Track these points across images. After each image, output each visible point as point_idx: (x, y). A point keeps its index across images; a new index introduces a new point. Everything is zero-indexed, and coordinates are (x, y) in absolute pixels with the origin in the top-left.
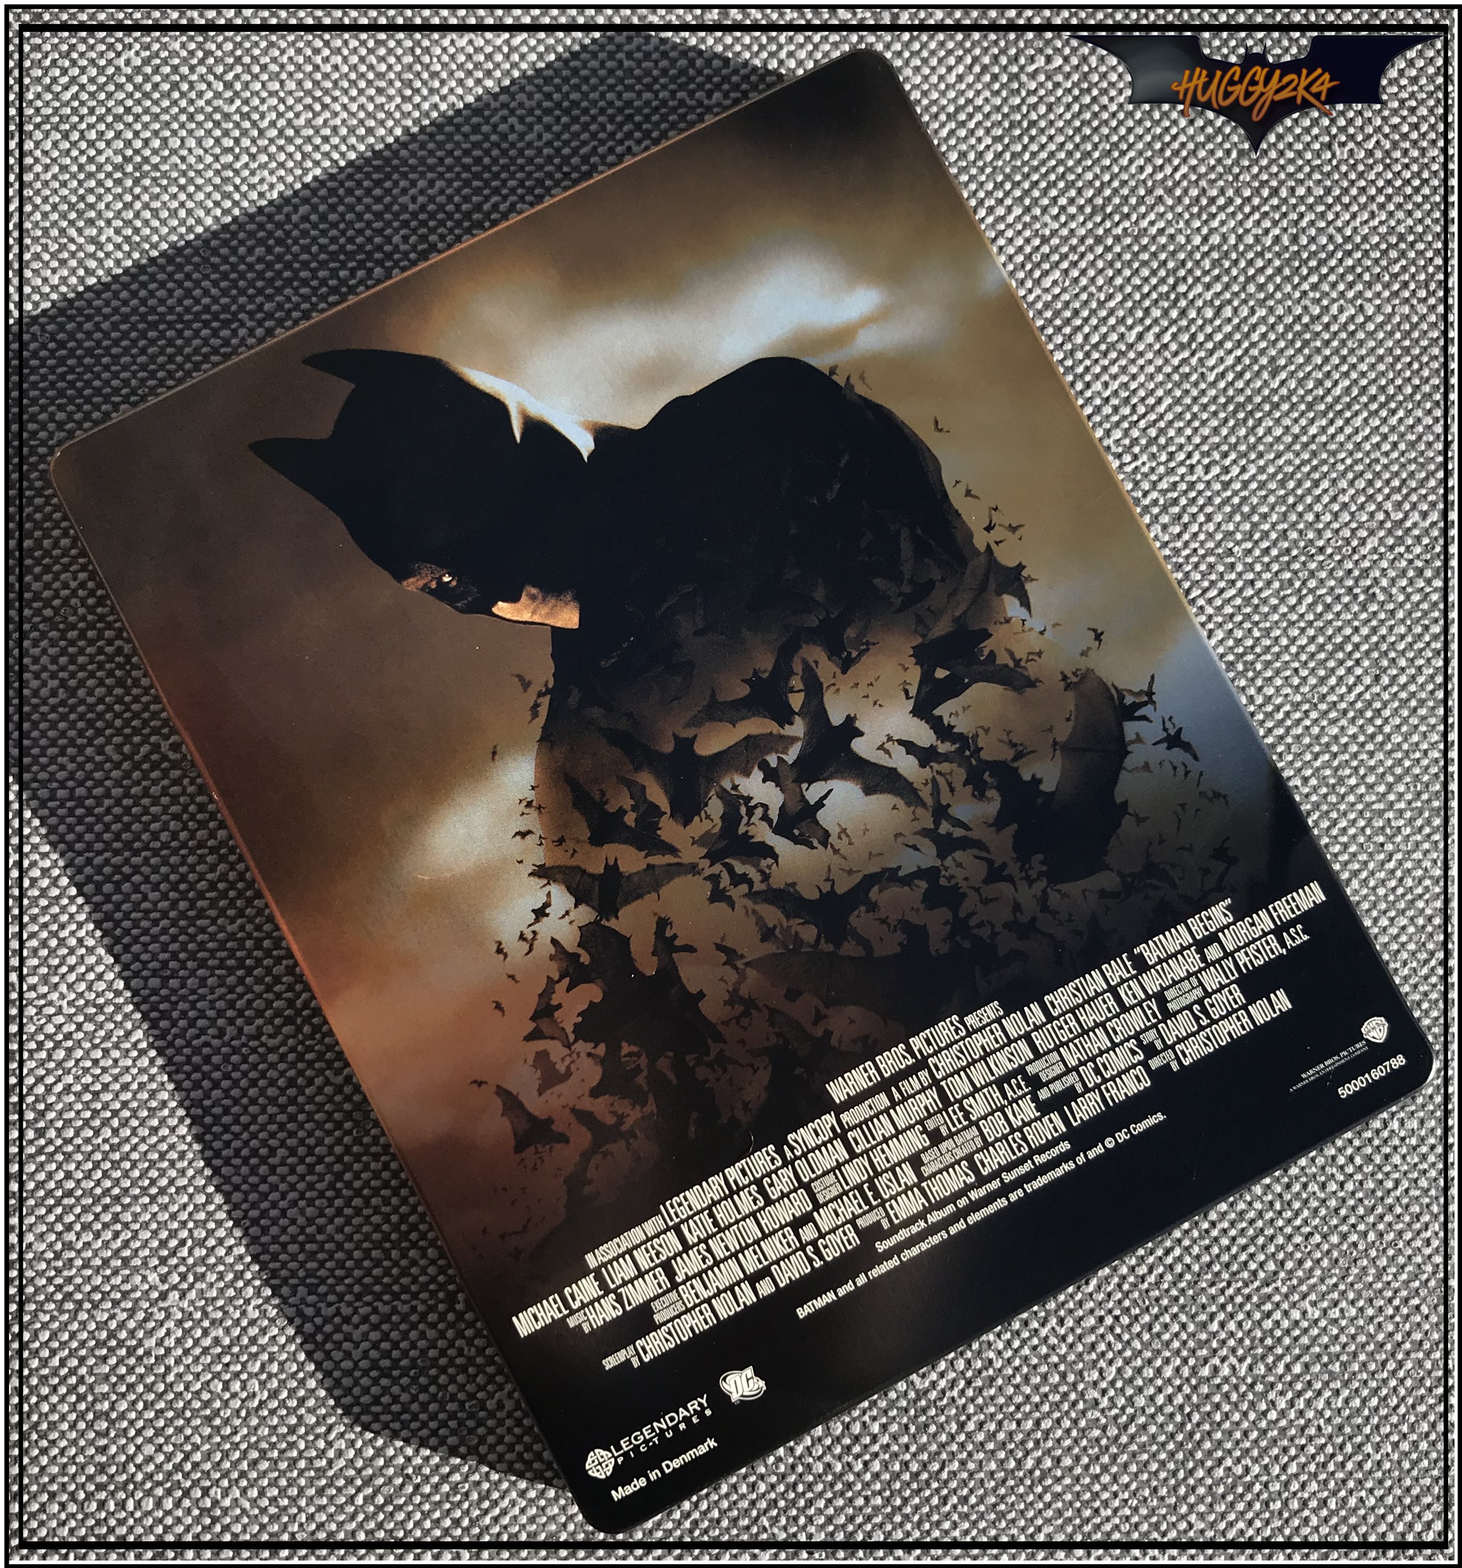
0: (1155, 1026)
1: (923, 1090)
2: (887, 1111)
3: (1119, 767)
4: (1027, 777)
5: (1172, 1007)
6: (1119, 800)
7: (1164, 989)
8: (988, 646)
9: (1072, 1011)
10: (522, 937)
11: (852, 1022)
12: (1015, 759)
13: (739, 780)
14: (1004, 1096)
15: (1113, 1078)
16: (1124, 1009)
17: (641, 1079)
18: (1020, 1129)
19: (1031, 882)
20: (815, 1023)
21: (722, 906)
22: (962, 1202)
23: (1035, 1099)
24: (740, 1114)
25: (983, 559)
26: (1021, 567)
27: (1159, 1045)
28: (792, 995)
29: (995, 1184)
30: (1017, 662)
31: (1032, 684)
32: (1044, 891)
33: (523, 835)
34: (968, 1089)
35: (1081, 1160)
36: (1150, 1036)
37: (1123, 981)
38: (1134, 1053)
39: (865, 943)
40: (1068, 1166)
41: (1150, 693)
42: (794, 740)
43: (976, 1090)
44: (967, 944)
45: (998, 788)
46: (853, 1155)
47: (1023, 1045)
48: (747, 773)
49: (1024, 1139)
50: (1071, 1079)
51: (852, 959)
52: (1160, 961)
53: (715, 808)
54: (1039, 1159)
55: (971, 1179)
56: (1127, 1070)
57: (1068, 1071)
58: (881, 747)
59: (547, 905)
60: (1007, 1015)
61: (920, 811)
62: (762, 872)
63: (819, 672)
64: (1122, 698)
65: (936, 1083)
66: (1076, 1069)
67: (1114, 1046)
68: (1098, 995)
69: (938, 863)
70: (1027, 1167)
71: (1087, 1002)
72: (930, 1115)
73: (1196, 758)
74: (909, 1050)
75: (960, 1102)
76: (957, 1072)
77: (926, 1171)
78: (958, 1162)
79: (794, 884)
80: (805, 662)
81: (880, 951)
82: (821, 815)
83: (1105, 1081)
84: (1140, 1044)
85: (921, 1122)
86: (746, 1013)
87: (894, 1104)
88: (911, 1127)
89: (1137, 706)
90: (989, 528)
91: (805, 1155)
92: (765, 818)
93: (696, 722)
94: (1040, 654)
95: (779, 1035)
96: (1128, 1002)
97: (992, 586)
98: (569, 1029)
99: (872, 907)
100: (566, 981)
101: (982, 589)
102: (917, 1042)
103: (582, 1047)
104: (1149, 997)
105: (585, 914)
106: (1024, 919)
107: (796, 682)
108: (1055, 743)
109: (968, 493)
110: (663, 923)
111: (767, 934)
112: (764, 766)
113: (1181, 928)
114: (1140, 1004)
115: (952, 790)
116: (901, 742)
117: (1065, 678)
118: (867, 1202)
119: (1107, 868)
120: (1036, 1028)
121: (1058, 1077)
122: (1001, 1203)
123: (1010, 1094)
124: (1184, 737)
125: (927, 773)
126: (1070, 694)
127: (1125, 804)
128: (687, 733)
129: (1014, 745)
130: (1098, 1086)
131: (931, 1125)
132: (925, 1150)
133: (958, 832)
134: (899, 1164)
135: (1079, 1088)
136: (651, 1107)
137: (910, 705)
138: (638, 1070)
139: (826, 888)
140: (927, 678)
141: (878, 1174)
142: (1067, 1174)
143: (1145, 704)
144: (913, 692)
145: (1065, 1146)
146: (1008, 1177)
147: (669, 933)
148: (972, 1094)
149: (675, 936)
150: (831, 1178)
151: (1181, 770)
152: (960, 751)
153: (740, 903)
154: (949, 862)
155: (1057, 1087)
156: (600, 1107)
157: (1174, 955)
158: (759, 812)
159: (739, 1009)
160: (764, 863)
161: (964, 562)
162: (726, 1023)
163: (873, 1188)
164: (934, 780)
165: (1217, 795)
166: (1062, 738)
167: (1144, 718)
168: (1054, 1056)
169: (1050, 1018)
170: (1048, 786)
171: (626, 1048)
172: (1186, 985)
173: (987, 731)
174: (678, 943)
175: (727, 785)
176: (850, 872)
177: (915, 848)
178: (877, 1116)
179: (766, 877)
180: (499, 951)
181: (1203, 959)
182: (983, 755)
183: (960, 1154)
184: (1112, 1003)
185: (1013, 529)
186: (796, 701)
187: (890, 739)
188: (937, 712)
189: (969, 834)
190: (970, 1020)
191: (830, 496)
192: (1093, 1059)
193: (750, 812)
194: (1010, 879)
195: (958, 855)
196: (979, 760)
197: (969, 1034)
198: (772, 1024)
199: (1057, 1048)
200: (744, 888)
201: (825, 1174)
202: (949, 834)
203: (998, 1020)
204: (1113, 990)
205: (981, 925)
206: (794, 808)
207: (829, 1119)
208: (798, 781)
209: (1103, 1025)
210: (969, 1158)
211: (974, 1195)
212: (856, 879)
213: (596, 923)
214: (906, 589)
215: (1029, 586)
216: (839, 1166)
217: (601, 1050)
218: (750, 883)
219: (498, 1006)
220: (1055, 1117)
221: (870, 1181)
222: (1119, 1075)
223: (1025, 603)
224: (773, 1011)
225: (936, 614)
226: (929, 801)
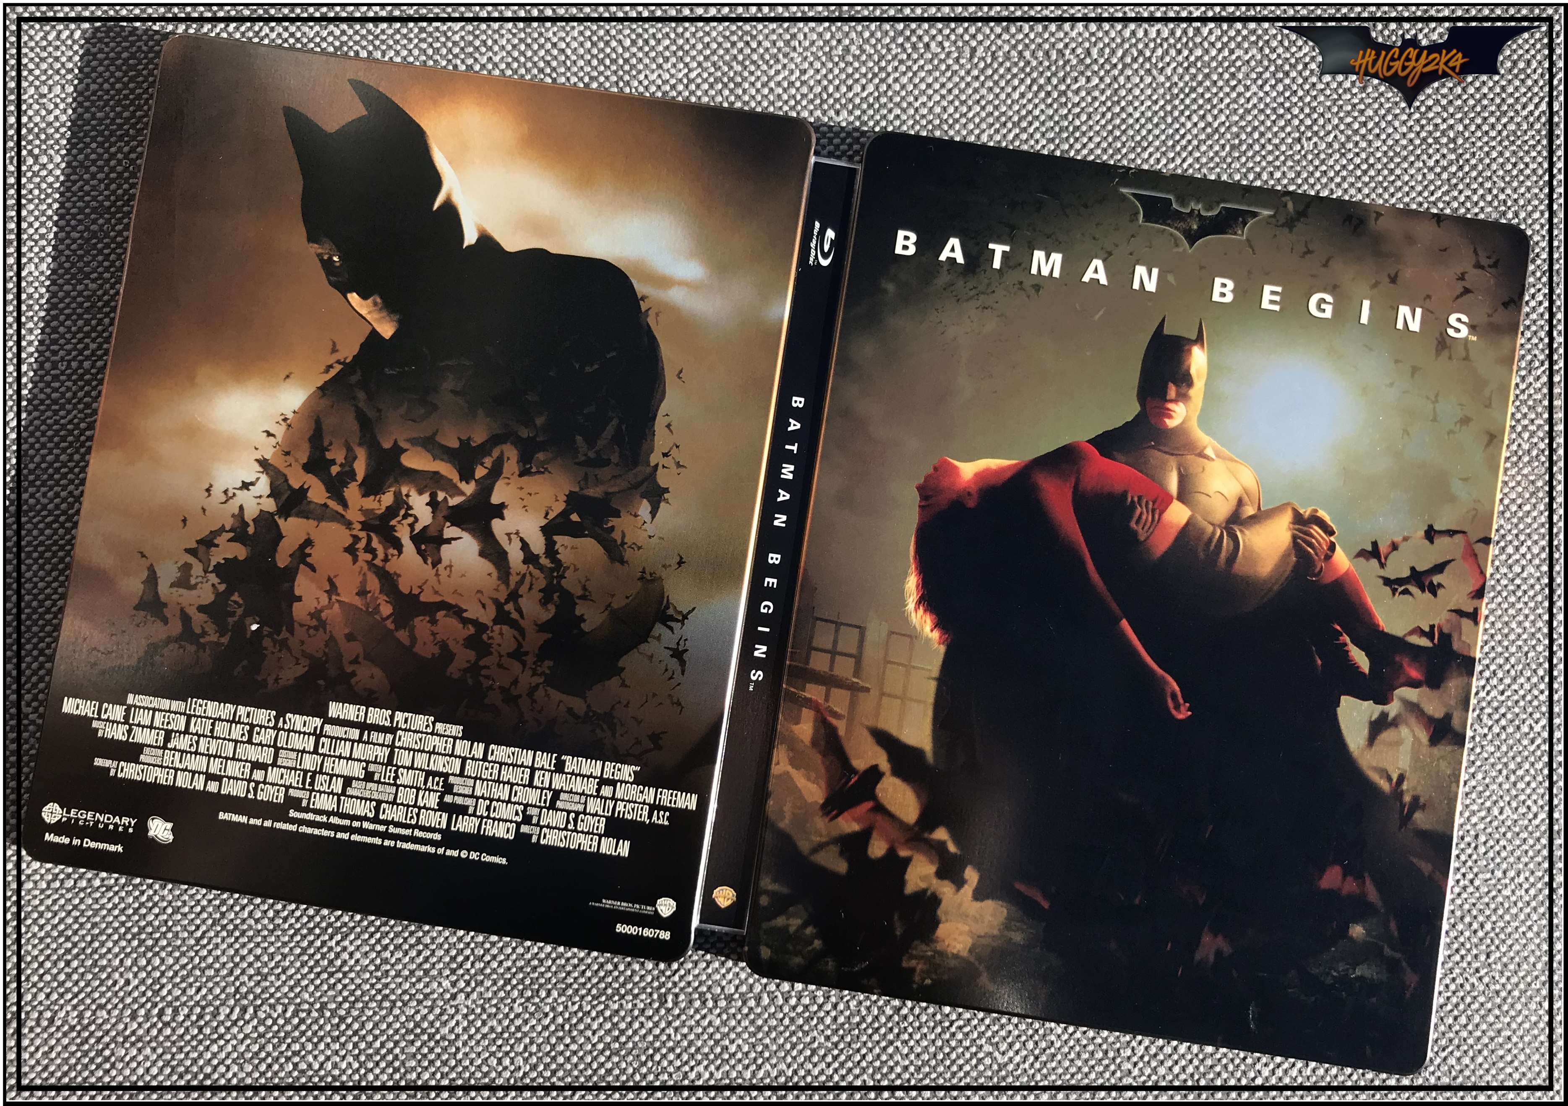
0: (541, 808)
1: (383, 745)
2: (353, 741)
3: (635, 646)
4: (578, 612)
5: (559, 804)
6: (621, 664)
7: (562, 790)
8: (613, 522)
9: (501, 764)
10: (226, 492)
11: (372, 677)
12: (580, 598)
13: (413, 493)
14: (425, 783)
15: (494, 819)
16: (531, 785)
17: (231, 620)
18: (420, 808)
19: (535, 673)
20: (351, 663)
21: (349, 558)
22: (356, 824)
23: (441, 798)
24: (270, 680)
25: (648, 470)
26: (667, 491)
27: (535, 820)
28: (350, 637)
29: (382, 828)
30: (623, 543)
31: (622, 562)
32: (538, 685)
33: (269, 434)
34: (408, 763)
35: (441, 851)
36: (534, 812)
37: (542, 769)
38: (517, 814)
39: (413, 639)
40: (431, 849)
41: (685, 617)
42: (462, 493)
43: (412, 768)
44: (470, 682)
45: (557, 607)
46: (315, 752)
47: (458, 762)
48: (420, 493)
49: (418, 815)
50: (470, 802)
51: (398, 641)
52: (572, 774)
53: (388, 499)
54: (418, 833)
55: (371, 815)
56: (506, 821)
57: (472, 796)
58: (508, 535)
59: (252, 484)
60: (462, 738)
61: (503, 587)
62: (386, 555)
63: (506, 466)
64: (667, 607)
65: (392, 747)
66: (477, 798)
67: (509, 801)
68: (522, 766)
69: (490, 624)
70: (408, 832)
71: (514, 765)
72: (375, 762)
73: (682, 673)
74: (392, 717)
75: (398, 767)
76: (410, 750)
77: (350, 791)
78: (371, 800)
79: (399, 576)
80: (502, 453)
81: (417, 649)
82: (445, 548)
83: (488, 817)
84: (524, 812)
85: (368, 762)
86: (316, 628)
87: (360, 741)
88: (360, 760)
89: (672, 618)
91: (289, 731)
92: (412, 526)
93: (413, 441)
94: (639, 548)
95: (325, 654)
96: (536, 782)
97: (643, 488)
98: (213, 563)
99: (434, 622)
100: (232, 535)
101: (636, 486)
102: (399, 716)
103: (213, 578)
104: (550, 789)
105: (270, 505)
106: (514, 692)
107: (488, 461)
108: (609, 605)
109: (668, 426)
110: (308, 542)
111: (362, 593)
112: (433, 496)
113: (599, 764)
114: (542, 789)
115: (530, 589)
116: (522, 540)
117: (644, 572)
118: (304, 783)
119: (584, 698)
120: (473, 759)
121: (464, 796)
122: (377, 841)
123: (429, 784)
124: (686, 657)
125: (523, 568)
126: (639, 584)
127: (623, 669)
128: (403, 445)
129: (584, 588)
130: (482, 817)
131: (372, 768)
132: (358, 779)
133: (515, 615)
134: (337, 776)
135: (471, 810)
136: (225, 640)
137: (544, 522)
138: (233, 614)
139: (416, 591)
140: (564, 514)
141: (321, 772)
142: (426, 854)
143: (678, 621)
144: (551, 516)
145: (437, 837)
146: (392, 830)
147: (308, 551)
148: (408, 768)
149: (310, 555)
150: (293, 755)
151: (670, 673)
152: (552, 570)
153: (360, 563)
154: (497, 628)
155: (459, 800)
156: (198, 619)
157: (584, 776)
158: (411, 520)
159: (314, 623)
160: (392, 551)
161: (636, 462)
162: (301, 625)
163: (313, 778)
164: (524, 576)
165: (679, 703)
166: (615, 606)
167: (671, 629)
168: (471, 782)
169: (485, 759)
170: (586, 627)
171: (236, 597)
172: (577, 798)
173: (576, 570)
174: (308, 560)
175: (404, 490)
176: (436, 592)
177: (484, 606)
178: (346, 740)
179: (386, 560)
180: (208, 490)
181: (598, 791)
182: (563, 582)
183: (376, 796)
184: (527, 776)
185: (679, 465)
186: (480, 472)
187: (517, 533)
188: (556, 538)
190: (440, 726)
192: (491, 800)
193: (405, 516)
194: (524, 664)
195: (505, 628)
196: (559, 583)
197: (432, 734)
198: (326, 646)
199: (476, 778)
200: (369, 557)
201: (292, 750)
202: (509, 613)
203: (455, 738)
204: (533, 770)
205: (487, 677)
206: (432, 532)
207: (318, 722)
208: (447, 518)
209: (512, 785)
210: (379, 803)
211: (366, 825)
212: (437, 599)
213: (272, 515)
214: (592, 454)
215: (663, 506)
216: (304, 751)
217: (222, 588)
218: (375, 556)
219: (184, 521)
220: (445, 816)
221: (315, 773)
222: (499, 820)
223: (653, 513)
224: (332, 637)
225: (598, 482)
226: (512, 585)
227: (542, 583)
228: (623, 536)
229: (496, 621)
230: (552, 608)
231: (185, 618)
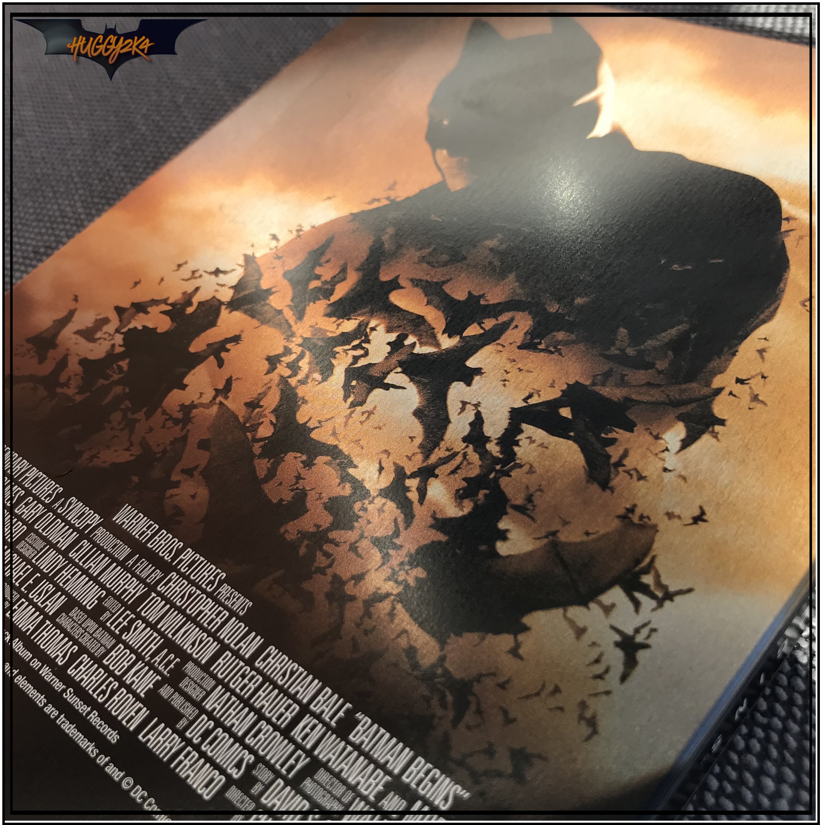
0: (278, 774)
1: (142, 581)
2: (114, 560)
3: (564, 604)
4: (502, 525)
5: (308, 785)
6: (527, 620)
7: (325, 766)
8: (620, 434)
9: (267, 679)
10: (194, 272)
11: (193, 497)
12: (517, 508)
13: (381, 329)
14: (153, 656)
15: (203, 755)
16: (286, 733)
17: (101, 382)
18: (122, 684)
19: (392, 577)
20: (183, 471)
21: (266, 365)
22: (36, 664)
23: (158, 685)
24: (86, 456)
25: (705, 391)
26: (722, 422)
27: (256, 789)
28: (204, 445)
29: (58, 686)
30: (619, 464)
31: (605, 485)
32: (388, 595)
33: (274, 237)
34: (152, 619)
35: (102, 760)
36: (264, 775)
37: (318, 717)
38: (238, 766)
39: (271, 473)
40: (91, 749)
41: (669, 596)
42: (438, 345)
43: (153, 626)
44: (302, 551)
45: (476, 507)
46: (65, 554)
47: (214, 647)
48: (389, 330)
49: (113, 693)
50: (189, 711)
51: (254, 471)
52: (357, 747)
53: (349, 326)
54: (94, 719)
55: (60, 662)
56: (216, 766)
57: (198, 705)
58: (464, 403)
59: (225, 272)
60: (241, 619)
61: (420, 457)
62: (307, 377)
63: (509, 332)
64: (646, 571)
65: (152, 588)
66: (203, 710)
67: (240, 740)
68: (293, 697)
69: (373, 493)
70: (82, 708)
71: (283, 691)
72: (118, 598)
73: (624, 678)
74: (179, 552)
75: (139, 616)
76: (168, 601)
77: (63, 620)
78: (76, 642)
79: (305, 402)
80: (512, 319)
81: (267, 488)
82: (378, 392)
83: (197, 748)
84: (250, 767)
85: (110, 593)
86: (176, 422)
87: (122, 564)
88: (102, 586)
89: (645, 590)
90: (739, 381)
91: (59, 516)
92: (356, 359)
93: (416, 283)
94: (641, 478)
95: (165, 451)
96: (297, 733)
97: (683, 410)
98: (131, 326)
99: (308, 464)
100: (169, 308)
101: (675, 404)
102: (189, 554)
103: (119, 339)
104: (309, 753)
105: (226, 295)
106: (349, 589)
107: (489, 324)
108: (554, 534)
109: (761, 352)
110: (236, 339)
111: (253, 405)
112: (402, 338)
113: (408, 753)
114: (298, 746)
115: (453, 472)
116: (478, 415)
117: (631, 510)
118: (22, 584)
119: (442, 643)
120: (236, 653)
121: (188, 698)
122: (40, 699)
123: (158, 659)
124: (642, 655)
125: (459, 446)
126: (616, 524)
127: (525, 629)
128: (402, 282)
129: (529, 499)
130: (189, 742)
131: (109, 603)
132: (83, 608)
133: (413, 496)
134: (64, 592)
135: (180, 725)
136: (78, 398)
137: (519, 404)
138: (107, 377)
139: (311, 425)
140: (554, 405)
141: (51, 580)
142: (84, 753)
143: (653, 596)
144: (533, 401)
145: (113, 737)
146: (70, 697)
147: (228, 346)
148: (148, 624)
149: (228, 350)
150: (39, 544)
151: (599, 669)
152: (496, 461)
153: (275, 376)
154: (379, 501)
155: (177, 701)
157: (371, 760)
158: (360, 352)
159: (180, 416)
160: (317, 376)
161: (691, 377)
162: (164, 412)
163: (37, 581)
164: (455, 454)
165: (592, 723)
166: (563, 537)
167: (637, 604)
168: (210, 683)
169: (250, 662)
170: (502, 548)
171: (124, 364)
172: (339, 790)
173: (531, 471)
174: (223, 355)
175: (372, 324)
176: (334, 434)
177: (381, 469)
178: (108, 554)
179: (303, 382)
180: (179, 266)
181: (380, 796)
182: (504, 482)
183: (83, 641)
184: (289, 715)
185: (755, 398)
186: (473, 330)
187: (477, 405)
188: (524, 426)
189: (416, 504)
190: (225, 589)
191: (675, 267)
192: (218, 724)
193: (356, 347)
194: (386, 557)
195: (391, 506)
196: (496, 479)
197: (209, 595)
198: (172, 443)
199: (219, 682)
200: (287, 372)
201: (44, 539)
202: (408, 489)
203: (232, 614)
204: (305, 710)
205: (327, 555)
206: (375, 373)
207: (97, 519)
208: (401, 364)
209: (261, 717)
210: (83, 650)
211: (46, 673)
212: (331, 441)
213: (221, 303)
214: (630, 352)
215: (706, 438)
216: (54, 546)
217: (119, 350)
218: (295, 374)
219: (136, 284)
220: (145, 712)
221: (44, 576)
222: (210, 760)
223: (686, 444)
224: (184, 439)
225: (622, 382)
226: (433, 459)
227: (474, 472)
228: (625, 454)
229: (385, 493)
230: (468, 507)
231: (63, 363)
